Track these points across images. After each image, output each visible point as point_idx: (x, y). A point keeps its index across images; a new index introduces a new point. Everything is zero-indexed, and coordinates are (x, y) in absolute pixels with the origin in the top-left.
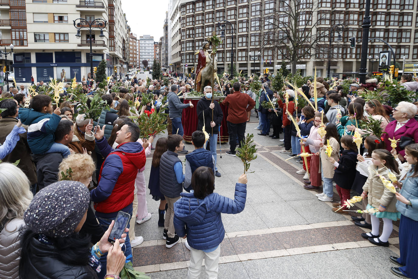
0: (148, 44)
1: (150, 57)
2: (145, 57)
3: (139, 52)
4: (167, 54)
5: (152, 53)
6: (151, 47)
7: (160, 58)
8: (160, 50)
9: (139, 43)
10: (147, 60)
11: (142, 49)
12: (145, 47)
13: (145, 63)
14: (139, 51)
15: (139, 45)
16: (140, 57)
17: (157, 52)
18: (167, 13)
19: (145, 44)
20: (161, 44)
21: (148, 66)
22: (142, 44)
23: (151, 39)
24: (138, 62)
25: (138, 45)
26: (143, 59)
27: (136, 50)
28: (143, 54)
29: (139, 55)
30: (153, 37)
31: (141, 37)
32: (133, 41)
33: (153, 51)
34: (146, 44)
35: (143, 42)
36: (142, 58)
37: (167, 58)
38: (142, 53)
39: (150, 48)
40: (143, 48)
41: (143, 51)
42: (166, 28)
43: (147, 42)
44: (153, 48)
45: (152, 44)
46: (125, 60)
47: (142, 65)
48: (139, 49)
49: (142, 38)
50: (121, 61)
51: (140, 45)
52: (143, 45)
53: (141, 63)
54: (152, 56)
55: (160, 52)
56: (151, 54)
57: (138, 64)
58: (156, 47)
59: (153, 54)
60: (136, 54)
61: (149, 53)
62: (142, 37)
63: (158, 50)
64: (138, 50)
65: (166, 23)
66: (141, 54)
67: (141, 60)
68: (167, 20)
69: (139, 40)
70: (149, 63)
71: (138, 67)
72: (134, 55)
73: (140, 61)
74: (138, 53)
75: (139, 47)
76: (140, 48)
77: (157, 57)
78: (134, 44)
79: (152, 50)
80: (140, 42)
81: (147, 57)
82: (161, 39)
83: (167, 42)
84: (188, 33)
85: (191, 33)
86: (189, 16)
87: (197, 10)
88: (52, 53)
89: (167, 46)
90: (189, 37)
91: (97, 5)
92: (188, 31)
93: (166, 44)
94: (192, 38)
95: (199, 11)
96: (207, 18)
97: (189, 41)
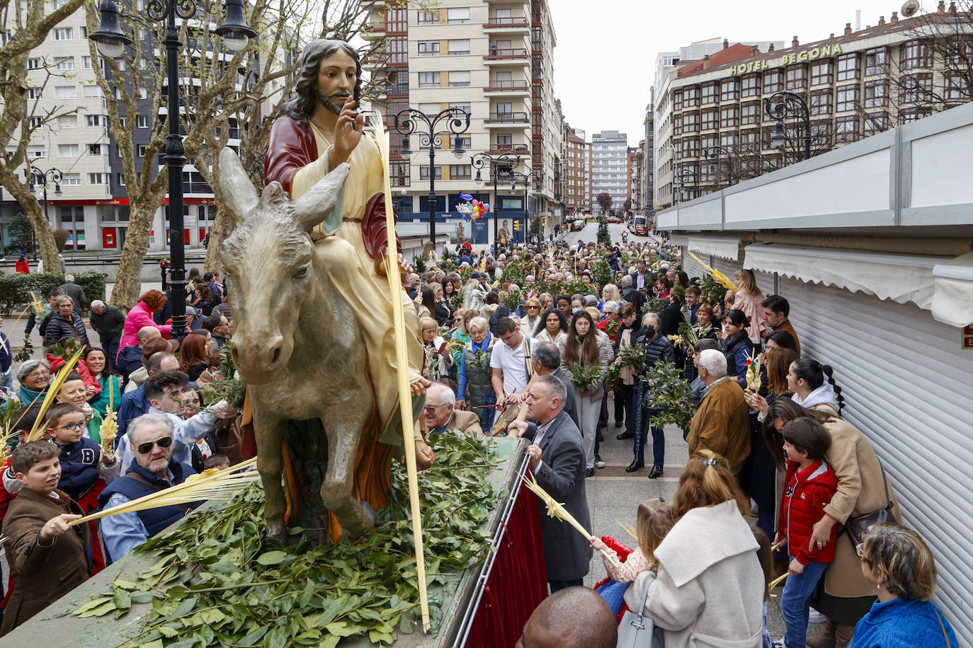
0: (613, 153)
1: (618, 184)
2: (604, 186)
3: (591, 174)
4: (651, 184)
5: (622, 174)
6: (621, 160)
7: (639, 190)
8: (639, 170)
9: (591, 152)
10: (610, 192)
11: (598, 167)
12: (605, 160)
13: (605, 200)
14: (591, 170)
15: (591, 156)
16: (593, 185)
17: (634, 175)
18: (652, 91)
19: (604, 153)
20: (640, 157)
21: (613, 207)
22: (598, 153)
23: (622, 139)
24: (587, 197)
25: (587, 155)
26: (601, 191)
27: (582, 170)
28: (601, 177)
29: (591, 181)
30: (625, 135)
31: (594, 136)
32: (576, 148)
33: (626, 170)
34: (608, 152)
35: (600, 148)
36: (598, 189)
37: (651, 193)
38: (597, 174)
39: (618, 163)
40: (601, 163)
41: (601, 170)
42: (650, 123)
43: (611, 148)
44: (626, 163)
45: (622, 153)
46: (558, 199)
47: (596, 206)
48: (591, 167)
49: (599, 139)
50: (551, 203)
51: (593, 156)
52: (601, 156)
53: (594, 199)
54: (622, 181)
55: (639, 177)
56: (619, 177)
57: (587, 203)
58: (631, 159)
59: (625, 177)
60: (583, 179)
61: (614, 175)
62: (599, 136)
63: (635, 170)
64: (587, 169)
65: (650, 114)
66: (594, 178)
67: (594, 192)
68: (652, 106)
69: (590, 144)
70: (614, 199)
71: (587, 209)
72: (579, 182)
73: (591, 195)
74: (587, 176)
75: (591, 159)
76: (593, 163)
77: (633, 186)
78: (579, 155)
79: (621, 167)
80: (593, 149)
81: (609, 184)
82: (642, 145)
83: (651, 156)
84: (685, 148)
85: (692, 147)
86: (689, 114)
87: (705, 100)
88: (444, 197)
89: (651, 166)
90: (689, 156)
91: (517, 116)
92: (686, 144)
93: (649, 161)
94: (695, 156)
95: (708, 103)
96: (724, 116)
97: (689, 164)
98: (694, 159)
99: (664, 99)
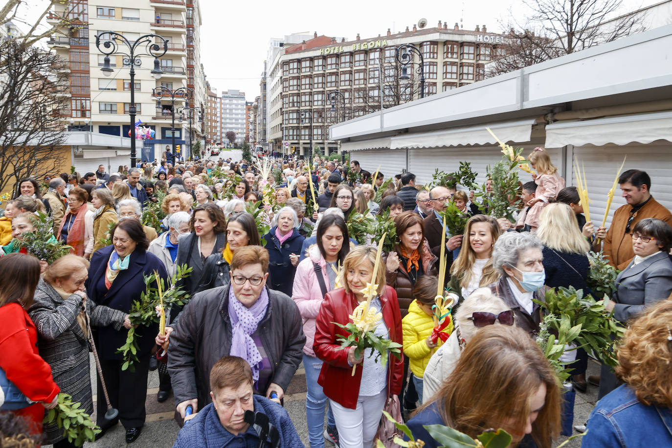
0: (237, 105)
1: (239, 126)
2: (230, 127)
3: (221, 118)
4: (265, 125)
5: (242, 119)
6: (242, 110)
7: (255, 129)
8: (255, 116)
9: (221, 104)
10: (234, 131)
11: (227, 113)
12: (231, 110)
13: (231, 136)
14: (221, 116)
15: (221, 106)
16: (223, 126)
17: (251, 120)
18: (266, 64)
19: (230, 105)
20: (256, 108)
21: (236, 141)
22: (226, 104)
23: (242, 96)
24: (218, 134)
25: (218, 105)
26: (228, 130)
27: (215, 115)
28: (228, 121)
29: (221, 123)
30: (244, 93)
31: (223, 93)
32: (211, 100)
33: (245, 116)
34: (233, 104)
35: (227, 101)
36: (226, 128)
37: (265, 131)
38: (226, 119)
39: (240, 111)
40: (228, 111)
41: (228, 116)
42: (264, 85)
43: (235, 101)
44: (245, 112)
45: (242, 105)
46: (203, 133)
47: (227, 140)
48: (221, 113)
49: (226, 95)
50: (198, 136)
51: (223, 106)
52: (228, 106)
53: (224, 135)
54: (242, 124)
55: (255, 121)
56: (240, 121)
57: (219, 138)
58: (249, 109)
59: (245, 121)
60: (216, 122)
61: (237, 119)
62: (227, 93)
63: (252, 116)
64: (218, 115)
65: (265, 78)
66: (223, 121)
67: (223, 130)
68: (265, 73)
69: (220, 98)
70: (237, 136)
71: (219, 142)
72: (213, 123)
73: (221, 133)
74: (218, 119)
75: (221, 109)
76: (223, 111)
77: (251, 127)
78: (213, 105)
79: (242, 114)
80: (223, 101)
81: (234, 126)
82: (257, 100)
83: (265, 106)
84: (291, 101)
85: (295, 100)
86: (294, 78)
87: (303, 70)
88: (119, 127)
89: (265, 112)
90: (293, 106)
91: (176, 70)
92: (291, 98)
93: (264, 110)
94: (297, 106)
95: (306, 72)
96: (316, 81)
97: (293, 112)
98: (297, 108)
99: (276, 68)
